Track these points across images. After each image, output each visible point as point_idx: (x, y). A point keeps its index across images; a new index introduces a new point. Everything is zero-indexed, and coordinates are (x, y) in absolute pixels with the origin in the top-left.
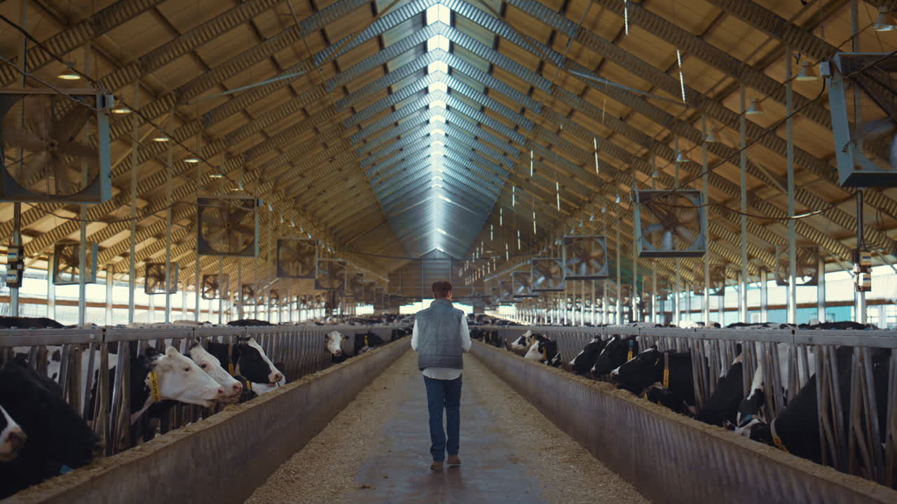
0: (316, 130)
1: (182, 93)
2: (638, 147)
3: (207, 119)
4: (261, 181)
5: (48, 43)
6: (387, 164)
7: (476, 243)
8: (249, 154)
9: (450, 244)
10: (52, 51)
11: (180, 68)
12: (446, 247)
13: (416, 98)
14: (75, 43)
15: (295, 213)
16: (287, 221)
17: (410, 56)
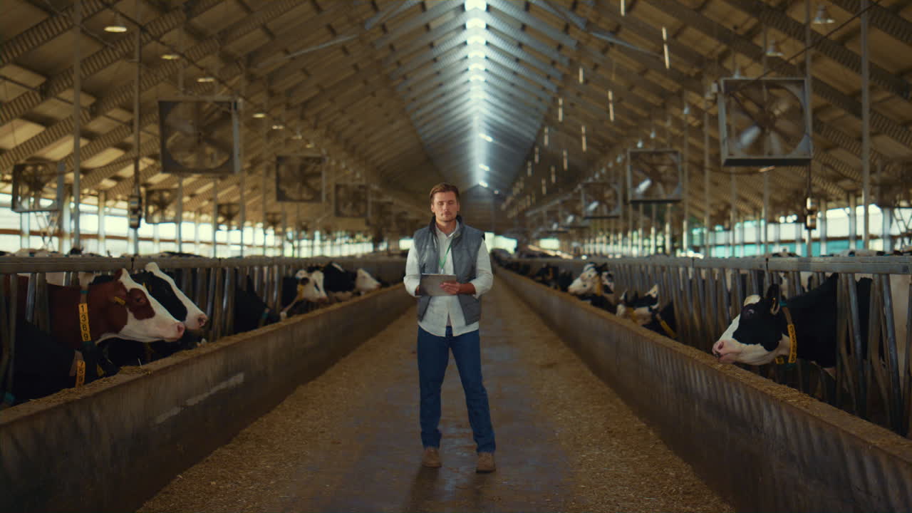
0: (366, 82)
1: (251, 58)
2: (672, 83)
3: (272, 78)
4: (315, 127)
5: (148, 26)
6: (429, 108)
7: (516, 179)
8: (305, 105)
9: (492, 179)
10: (152, 33)
11: (252, 38)
12: (489, 181)
13: (455, 50)
14: (171, 25)
15: (344, 154)
16: (338, 162)
17: (451, 16)
